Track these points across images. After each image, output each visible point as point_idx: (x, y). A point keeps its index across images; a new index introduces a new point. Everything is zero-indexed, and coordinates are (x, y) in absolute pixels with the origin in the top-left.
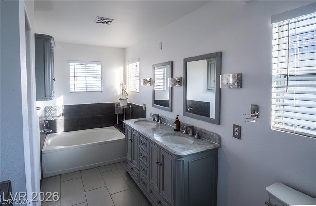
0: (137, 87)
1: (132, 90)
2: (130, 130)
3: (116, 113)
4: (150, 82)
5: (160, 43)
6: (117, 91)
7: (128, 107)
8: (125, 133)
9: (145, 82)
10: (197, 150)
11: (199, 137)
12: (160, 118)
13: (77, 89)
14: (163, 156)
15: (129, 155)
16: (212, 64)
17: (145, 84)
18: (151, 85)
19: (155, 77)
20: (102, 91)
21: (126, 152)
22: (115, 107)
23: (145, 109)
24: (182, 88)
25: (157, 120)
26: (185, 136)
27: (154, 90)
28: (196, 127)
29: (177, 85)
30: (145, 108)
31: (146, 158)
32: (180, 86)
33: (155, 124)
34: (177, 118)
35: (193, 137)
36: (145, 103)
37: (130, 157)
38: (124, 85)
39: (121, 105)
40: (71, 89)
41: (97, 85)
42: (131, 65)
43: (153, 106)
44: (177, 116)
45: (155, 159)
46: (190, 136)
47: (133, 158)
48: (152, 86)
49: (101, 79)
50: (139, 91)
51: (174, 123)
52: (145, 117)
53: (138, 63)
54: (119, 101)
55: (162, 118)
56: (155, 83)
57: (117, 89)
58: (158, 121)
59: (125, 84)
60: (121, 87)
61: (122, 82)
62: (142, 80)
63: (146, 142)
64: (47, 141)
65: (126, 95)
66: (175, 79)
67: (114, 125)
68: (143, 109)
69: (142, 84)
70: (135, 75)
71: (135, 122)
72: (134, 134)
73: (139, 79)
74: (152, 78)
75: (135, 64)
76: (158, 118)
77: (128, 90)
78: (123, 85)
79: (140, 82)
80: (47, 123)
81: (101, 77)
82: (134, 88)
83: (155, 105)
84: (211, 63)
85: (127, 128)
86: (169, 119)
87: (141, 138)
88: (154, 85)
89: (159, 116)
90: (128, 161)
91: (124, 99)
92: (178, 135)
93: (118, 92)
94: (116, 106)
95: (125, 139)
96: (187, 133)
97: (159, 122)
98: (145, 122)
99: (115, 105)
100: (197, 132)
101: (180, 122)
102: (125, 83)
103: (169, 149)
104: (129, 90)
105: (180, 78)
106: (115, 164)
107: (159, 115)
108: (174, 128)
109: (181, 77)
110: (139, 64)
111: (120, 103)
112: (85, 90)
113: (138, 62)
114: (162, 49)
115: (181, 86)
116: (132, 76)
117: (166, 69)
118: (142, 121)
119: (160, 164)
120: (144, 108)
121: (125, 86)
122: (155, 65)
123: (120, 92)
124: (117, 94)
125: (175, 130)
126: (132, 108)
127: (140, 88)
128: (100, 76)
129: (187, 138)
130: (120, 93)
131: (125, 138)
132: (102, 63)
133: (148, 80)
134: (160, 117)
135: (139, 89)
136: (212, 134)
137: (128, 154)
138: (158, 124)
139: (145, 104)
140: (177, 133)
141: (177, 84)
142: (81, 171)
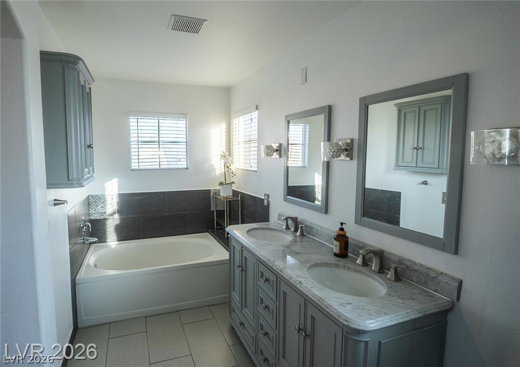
0: (252, 161)
1: (242, 167)
2: (238, 248)
3: (212, 209)
4: (278, 150)
5: (302, 69)
6: (215, 168)
7: (235, 199)
8: (228, 247)
9: (270, 150)
10: (402, 316)
11: (398, 278)
12: (300, 226)
13: (143, 164)
14: (313, 319)
15: (236, 295)
16: (408, 113)
17: (269, 155)
18: (280, 157)
19: (290, 142)
20: (188, 169)
21: (230, 288)
22: (210, 197)
23: (268, 204)
24: (354, 163)
25: (293, 229)
26: (361, 272)
27: (288, 167)
28: (391, 254)
29: (343, 157)
30: (269, 201)
31: (271, 312)
32: (349, 159)
33: (289, 238)
34: (342, 229)
35: (381, 275)
36: (267, 193)
37: (238, 299)
38: (228, 157)
39: (222, 194)
40: (133, 165)
41: (178, 157)
42: (242, 119)
43: (285, 200)
44: (342, 224)
45: (293, 321)
46: (374, 271)
47: (244, 304)
48: (283, 159)
49: (185, 147)
50: (256, 169)
51: (335, 239)
52: (268, 221)
53: (255, 114)
54: (218, 187)
55: (306, 226)
56: (289, 153)
57: (215, 165)
58: (296, 230)
59: (230, 156)
60: (223, 161)
61: (223, 152)
62: (262, 147)
63: (272, 278)
64: (89, 258)
65: (232, 175)
66: (337, 144)
67: (209, 231)
68: (263, 203)
69: (263, 155)
70: (248, 138)
71: (248, 232)
72: (246, 257)
73: (256, 145)
74: (284, 143)
75: (248, 116)
76: (295, 225)
77: (234, 167)
78: (225, 157)
79: (259, 151)
80: (88, 226)
81: (186, 142)
82: (246, 163)
83: (288, 197)
84: (405, 111)
85: (233, 243)
86: (319, 228)
87: (262, 268)
88: (288, 158)
89: (298, 220)
90: (235, 306)
91: (227, 183)
92: (345, 267)
93: (216, 171)
94: (213, 196)
95: (228, 262)
96: (365, 263)
97: (298, 234)
98: (268, 232)
99: (212, 194)
100: (393, 266)
101: (347, 238)
102: (230, 153)
103: (330, 307)
104: (238, 167)
105: (349, 141)
106: (209, 306)
107: (299, 218)
108: (334, 250)
109: (352, 140)
110: (257, 116)
111: (219, 190)
112: (158, 167)
113: (255, 112)
114: (306, 81)
115: (351, 159)
116: (242, 139)
117: (308, 127)
118: (262, 229)
119: (306, 335)
120: (266, 201)
121: (230, 159)
122: (291, 115)
123: (220, 169)
124: (215, 174)
125: (336, 255)
126: (242, 201)
127: (258, 163)
128: (185, 140)
129: (368, 276)
130: (219, 173)
131: (228, 258)
132: (188, 116)
133: (275, 146)
134: (301, 224)
135: (256, 165)
136: (432, 274)
137: (233, 292)
138: (296, 236)
139: (268, 195)
140: (342, 262)
141: (342, 155)
142: (146, 317)
